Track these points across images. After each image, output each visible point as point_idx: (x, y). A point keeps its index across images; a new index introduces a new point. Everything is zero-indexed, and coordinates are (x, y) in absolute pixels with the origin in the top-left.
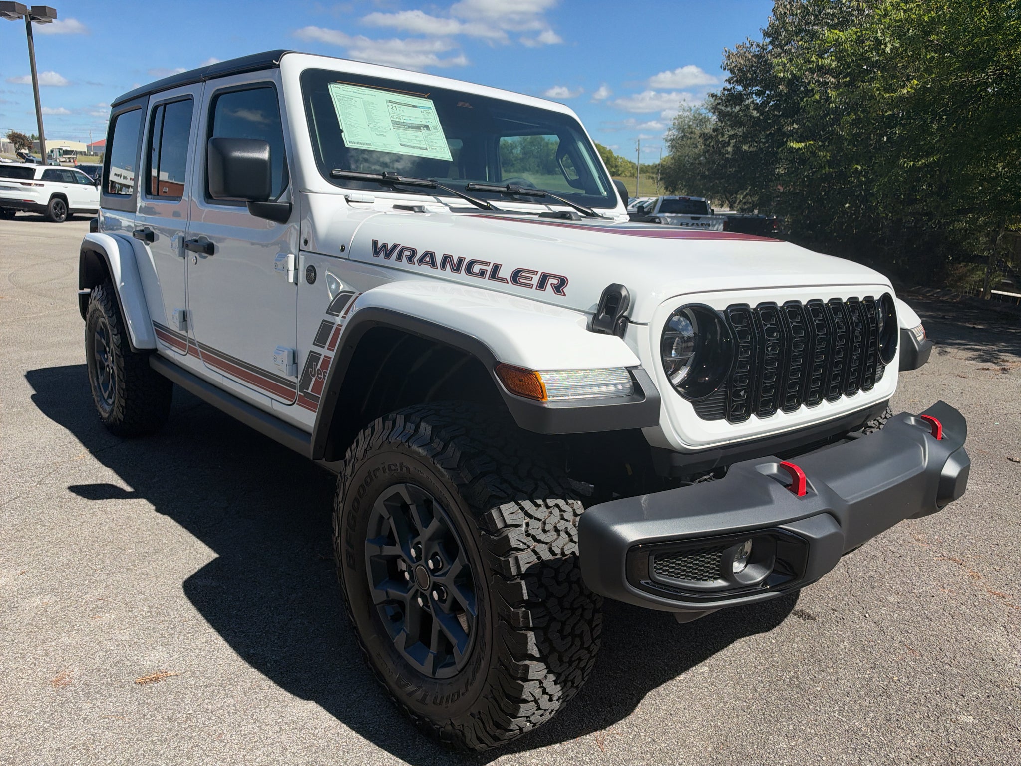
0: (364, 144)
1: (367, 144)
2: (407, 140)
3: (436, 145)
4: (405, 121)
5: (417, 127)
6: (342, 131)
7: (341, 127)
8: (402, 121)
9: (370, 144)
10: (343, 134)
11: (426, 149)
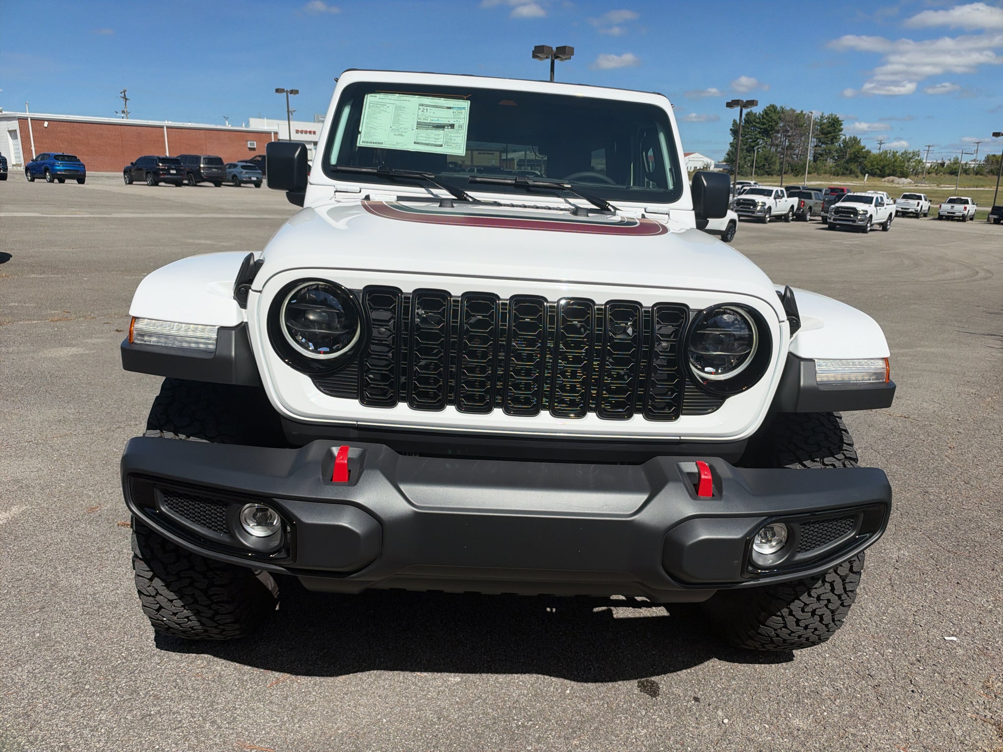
0: (376, 143)
1: (379, 143)
2: (425, 139)
3: (454, 142)
4: (432, 122)
5: (441, 127)
6: (360, 133)
7: (360, 130)
8: (429, 121)
9: (382, 143)
10: (359, 136)
11: (441, 146)
